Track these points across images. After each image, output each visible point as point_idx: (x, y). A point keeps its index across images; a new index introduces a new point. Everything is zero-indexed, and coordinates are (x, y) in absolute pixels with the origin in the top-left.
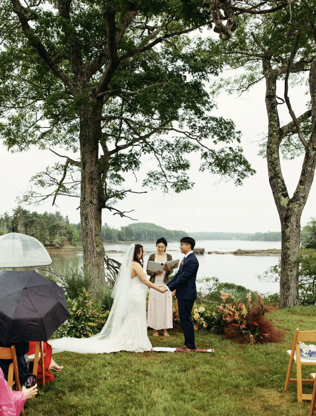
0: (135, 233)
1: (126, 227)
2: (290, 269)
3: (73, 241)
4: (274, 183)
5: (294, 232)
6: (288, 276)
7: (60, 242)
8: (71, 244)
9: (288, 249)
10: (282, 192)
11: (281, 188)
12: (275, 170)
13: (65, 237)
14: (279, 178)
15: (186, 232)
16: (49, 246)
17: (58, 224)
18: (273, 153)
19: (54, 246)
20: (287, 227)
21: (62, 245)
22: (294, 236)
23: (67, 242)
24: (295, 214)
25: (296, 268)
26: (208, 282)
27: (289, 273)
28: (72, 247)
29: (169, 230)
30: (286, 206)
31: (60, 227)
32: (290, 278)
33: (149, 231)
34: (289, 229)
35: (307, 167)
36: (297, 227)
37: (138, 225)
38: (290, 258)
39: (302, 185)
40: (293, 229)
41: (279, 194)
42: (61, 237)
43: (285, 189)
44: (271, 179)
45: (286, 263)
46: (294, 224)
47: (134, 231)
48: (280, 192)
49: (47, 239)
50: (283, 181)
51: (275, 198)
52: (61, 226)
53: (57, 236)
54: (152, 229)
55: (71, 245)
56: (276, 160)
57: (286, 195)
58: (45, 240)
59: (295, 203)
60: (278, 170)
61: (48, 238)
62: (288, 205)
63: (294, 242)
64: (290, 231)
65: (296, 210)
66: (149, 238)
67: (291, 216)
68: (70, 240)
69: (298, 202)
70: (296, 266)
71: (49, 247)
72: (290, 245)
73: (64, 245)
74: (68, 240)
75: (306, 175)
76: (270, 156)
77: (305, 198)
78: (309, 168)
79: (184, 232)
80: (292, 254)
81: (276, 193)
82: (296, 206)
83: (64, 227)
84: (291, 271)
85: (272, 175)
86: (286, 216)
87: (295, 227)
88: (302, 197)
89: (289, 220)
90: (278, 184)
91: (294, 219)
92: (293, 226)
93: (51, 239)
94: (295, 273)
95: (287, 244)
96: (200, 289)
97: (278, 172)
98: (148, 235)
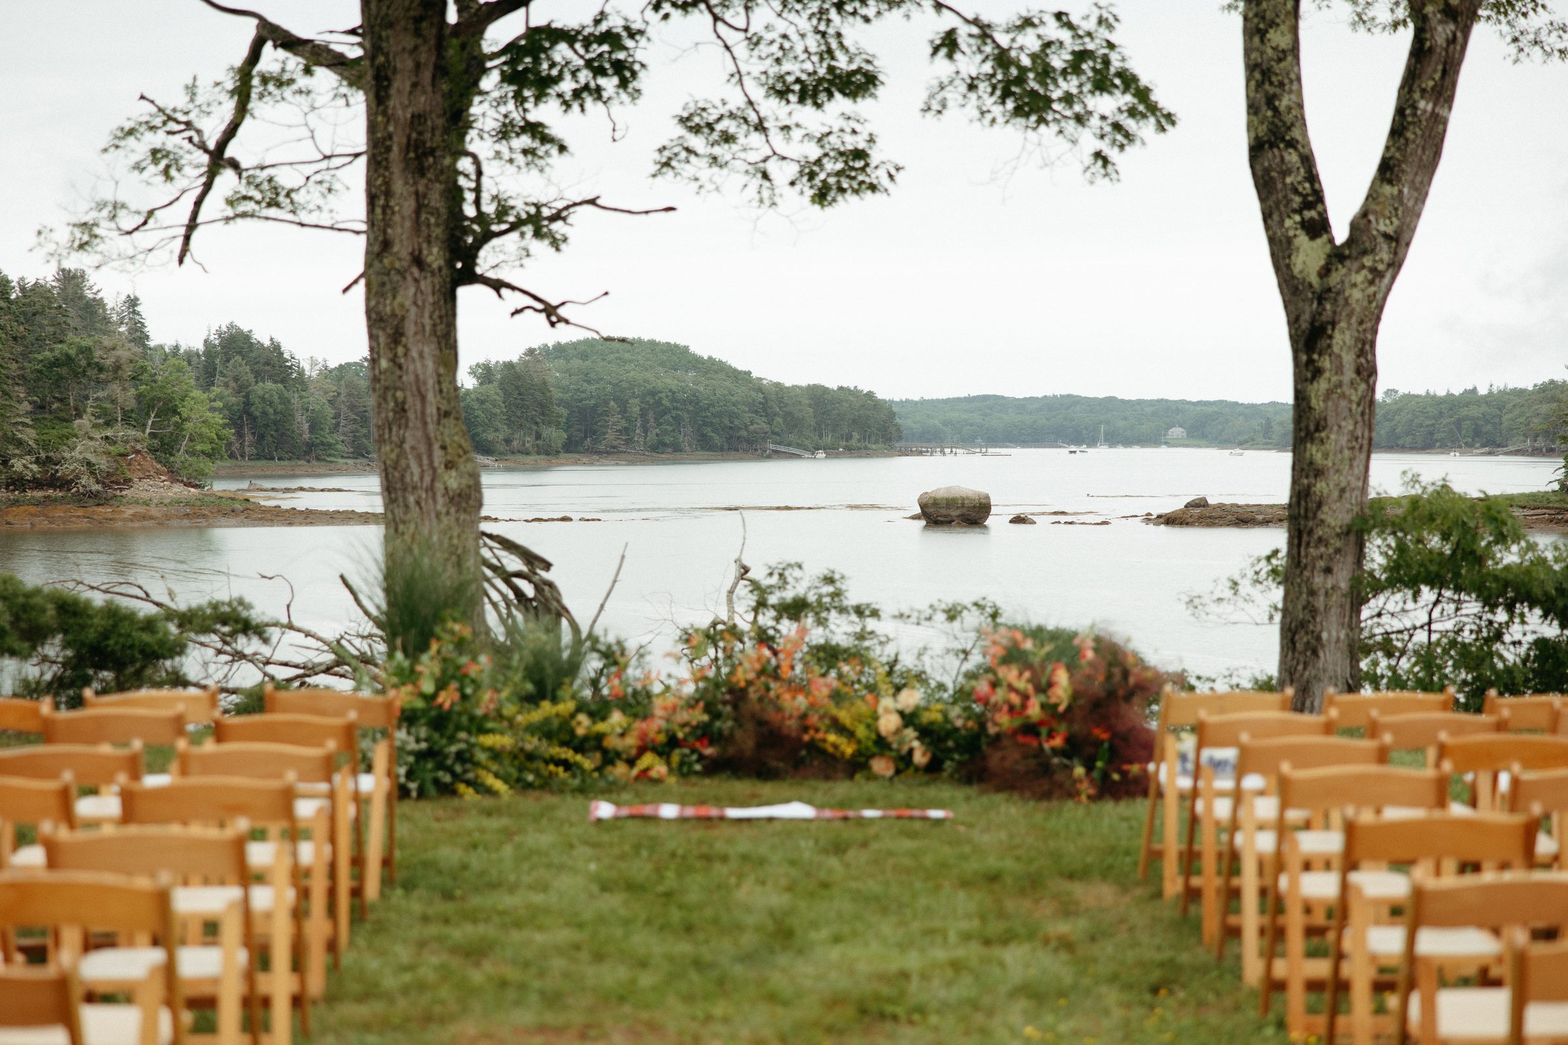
0: (561, 402)
1: (509, 366)
2: (1321, 564)
3: (180, 457)
4: (1267, 171)
5: (1343, 396)
6: (1312, 593)
7: (103, 463)
8: (174, 475)
9: (1319, 473)
10: (1299, 211)
11: (1296, 191)
12: (1276, 110)
13: (132, 433)
14: (1292, 144)
15: (881, 395)
16: (37, 484)
17: (86, 351)
18: (1273, 24)
19: (64, 484)
20: (1318, 373)
21: (114, 481)
22: (1346, 413)
23: (150, 463)
24: (1350, 316)
25: (1350, 559)
26: (956, 624)
27: (1318, 580)
28: (178, 490)
29: (778, 385)
30: (1314, 279)
31: (101, 369)
32: (1320, 602)
33: (653, 393)
34: (1322, 385)
35: (1417, 95)
36: (1358, 372)
37: (584, 356)
38: (1325, 514)
39: (1390, 182)
40: (1340, 385)
41: (1288, 223)
42: (109, 433)
43: (1317, 198)
44: (1256, 150)
45: (1305, 538)
46: (1348, 359)
47: (557, 394)
48: (1295, 211)
49: (20, 443)
50: (1308, 161)
51: (1272, 240)
52: (109, 362)
53: (84, 423)
54: (667, 381)
55: (174, 481)
56: (1280, 60)
57: (1319, 227)
58: (12, 450)
59: (1356, 265)
60: (1289, 109)
61: (29, 435)
62: (1325, 272)
63: (1344, 440)
64: (1329, 394)
65: (1356, 294)
66: (652, 436)
67: (1334, 324)
68: (164, 448)
69: (1368, 261)
70: (1351, 549)
71: (39, 494)
72: (1326, 456)
73: (128, 481)
74: (153, 450)
75: (1410, 135)
76: (1257, 40)
77: (1399, 241)
78: (1422, 104)
79: (870, 395)
80: (1336, 494)
81: (1276, 217)
82: (1359, 278)
83: (128, 372)
84: (1328, 571)
85: (1263, 130)
86: (1312, 323)
87: (1349, 374)
88: (1386, 236)
89: (1323, 343)
90: (1285, 173)
91: (1348, 337)
92: (1339, 370)
93: (45, 446)
94: (1342, 578)
95: (1314, 452)
96: (920, 655)
97: (1289, 119)
98: (643, 414)
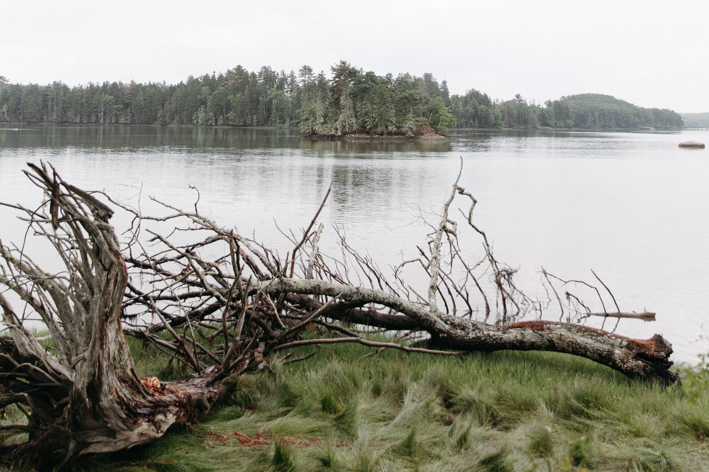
0: (572, 113)
1: (556, 102)
3: (439, 126)
7: (415, 128)
13: (425, 119)
15: (676, 112)
16: (396, 134)
17: (411, 95)
19: (403, 134)
21: (418, 134)
23: (430, 129)
28: (438, 137)
29: (642, 108)
31: (416, 100)
33: (602, 110)
37: (581, 99)
42: (418, 119)
47: (571, 110)
49: (391, 122)
52: (418, 98)
53: (410, 115)
54: (607, 107)
55: (437, 133)
58: (388, 123)
61: (394, 119)
66: (602, 123)
68: (434, 124)
71: (396, 137)
73: (423, 134)
74: (431, 124)
79: (673, 112)
83: (424, 101)
93: (399, 122)
98: (599, 116)
